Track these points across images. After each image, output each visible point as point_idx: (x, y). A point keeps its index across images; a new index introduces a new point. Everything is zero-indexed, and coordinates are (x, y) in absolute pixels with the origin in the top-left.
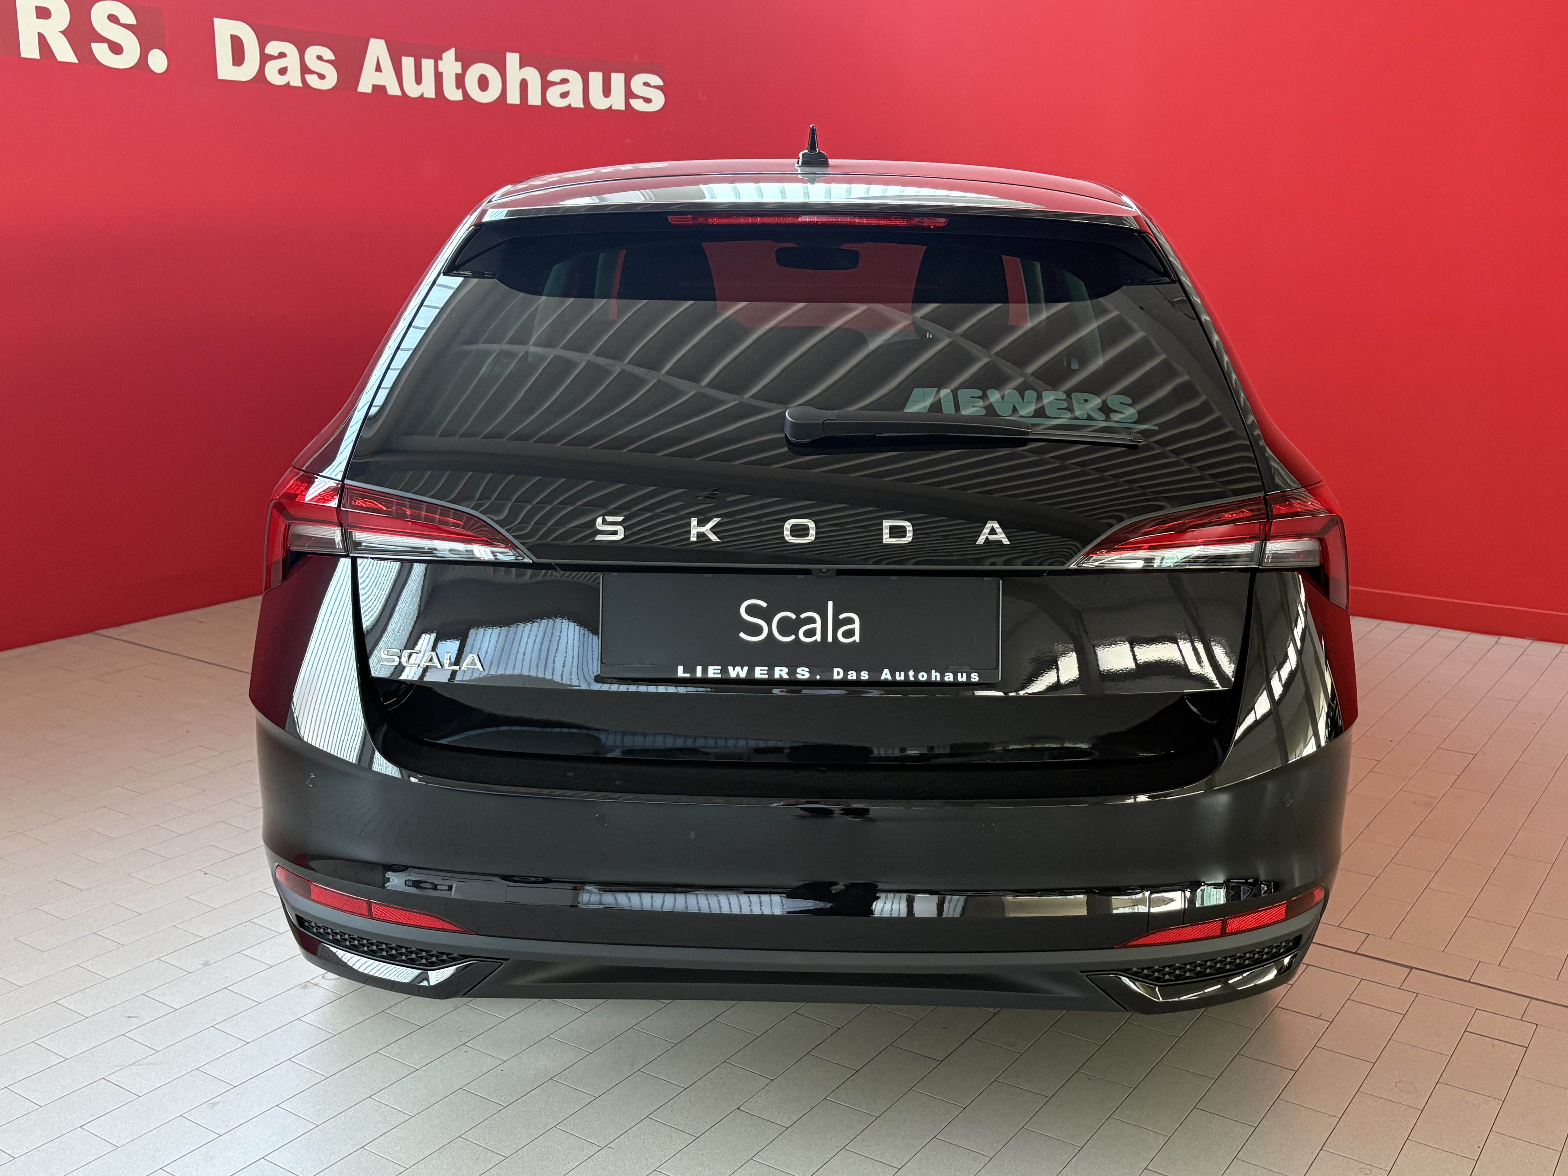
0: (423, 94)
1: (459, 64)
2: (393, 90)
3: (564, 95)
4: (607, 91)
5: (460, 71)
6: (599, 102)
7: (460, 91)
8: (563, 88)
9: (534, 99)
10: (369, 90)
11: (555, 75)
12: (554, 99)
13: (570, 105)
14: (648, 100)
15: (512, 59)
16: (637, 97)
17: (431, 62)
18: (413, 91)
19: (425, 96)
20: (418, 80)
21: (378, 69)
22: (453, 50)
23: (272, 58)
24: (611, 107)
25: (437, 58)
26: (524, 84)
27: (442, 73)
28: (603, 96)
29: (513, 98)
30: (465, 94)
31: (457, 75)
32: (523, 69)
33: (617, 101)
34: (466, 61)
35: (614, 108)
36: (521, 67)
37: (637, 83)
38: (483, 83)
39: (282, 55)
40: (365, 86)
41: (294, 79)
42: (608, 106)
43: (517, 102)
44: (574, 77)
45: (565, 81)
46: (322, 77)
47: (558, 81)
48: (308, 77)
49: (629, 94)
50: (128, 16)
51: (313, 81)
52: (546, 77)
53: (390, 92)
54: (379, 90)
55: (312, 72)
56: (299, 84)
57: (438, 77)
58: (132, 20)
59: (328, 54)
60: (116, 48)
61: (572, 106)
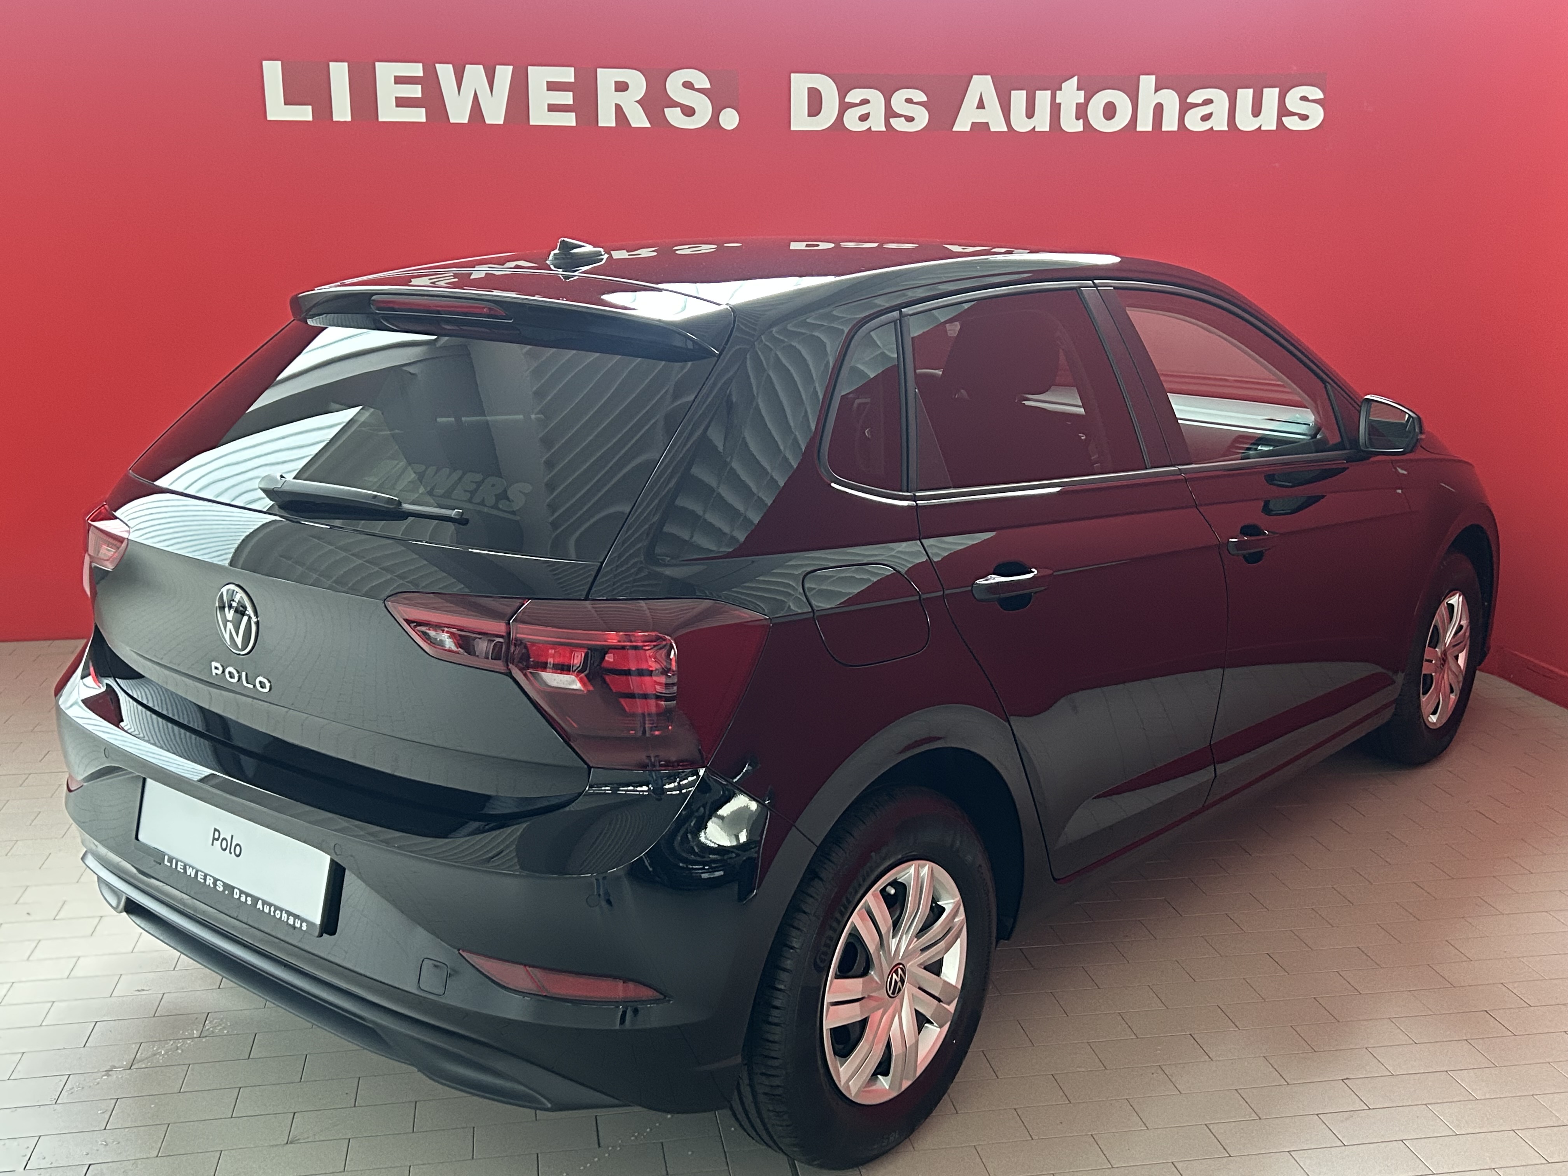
0: (1034, 128)
1: (1082, 93)
2: (998, 125)
3: (1206, 118)
4: (1257, 111)
5: (1082, 101)
6: (1246, 122)
7: (1081, 121)
8: (1206, 110)
10: (967, 128)
11: (1196, 97)
12: (1193, 122)
13: (1212, 128)
14: (1304, 118)
15: (1147, 82)
16: (1293, 114)
17: (1049, 92)
18: (1022, 125)
19: (1037, 129)
20: (1030, 112)
21: (981, 105)
22: (1075, 79)
23: (855, 105)
25: (1055, 88)
26: (1159, 109)
27: (1060, 104)
28: (1251, 115)
29: (1145, 125)
30: (1087, 123)
31: (1077, 103)
32: (1158, 92)
33: (1268, 121)
34: (1090, 90)
35: (1263, 128)
36: (1156, 91)
37: (1293, 100)
38: (1110, 111)
39: (866, 102)
41: (877, 124)
42: (1257, 126)
43: (1149, 128)
44: (1220, 97)
45: (1208, 102)
46: (910, 119)
47: (1200, 102)
48: (894, 122)
49: (1283, 111)
50: (702, 81)
51: (899, 124)
52: (1187, 98)
53: (992, 130)
54: (980, 128)
55: (900, 116)
56: (884, 129)
57: (1056, 109)
58: (706, 84)
59: (920, 96)
60: (689, 111)
61: (1215, 129)
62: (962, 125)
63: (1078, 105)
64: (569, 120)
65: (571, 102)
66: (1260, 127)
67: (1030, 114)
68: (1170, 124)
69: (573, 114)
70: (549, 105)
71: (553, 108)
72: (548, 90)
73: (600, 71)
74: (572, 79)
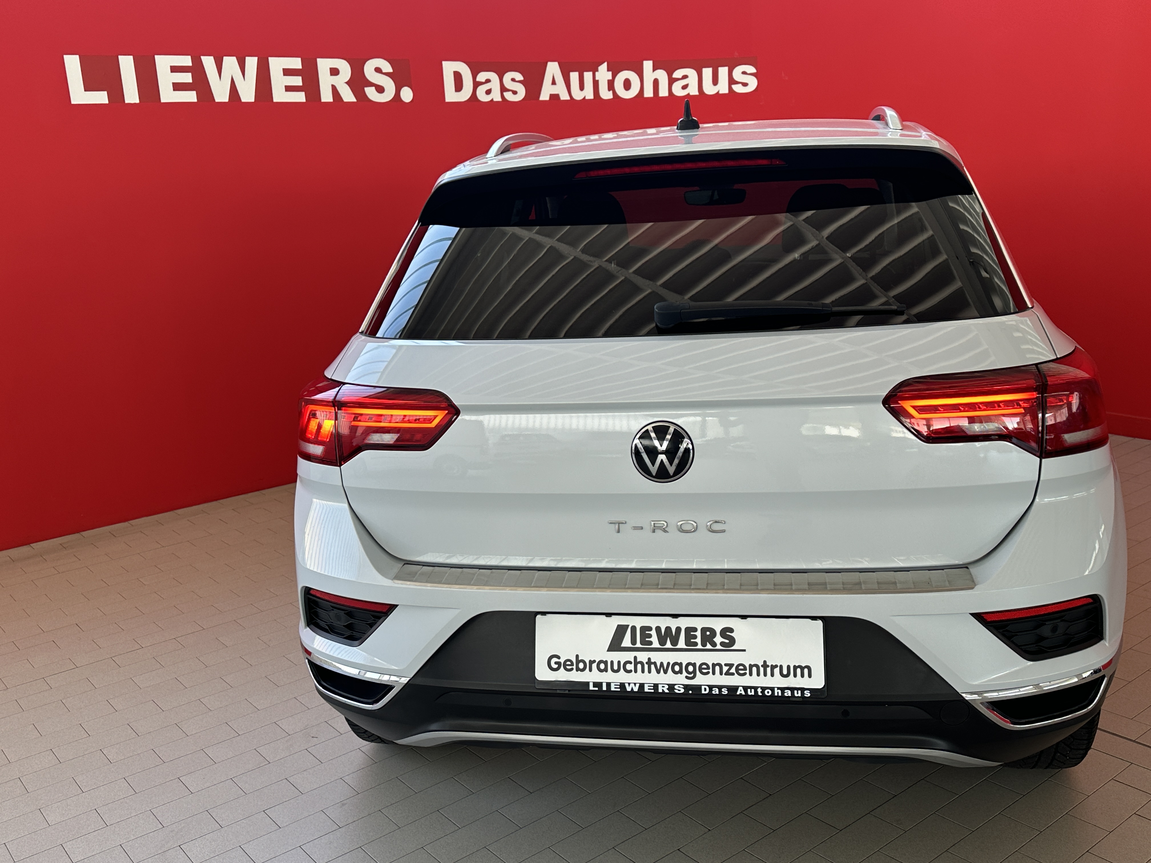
0: (585, 97)
1: (610, 73)
2: (564, 96)
3: (685, 87)
4: (715, 81)
5: (611, 77)
6: (709, 89)
7: (611, 92)
8: (684, 82)
10: (547, 98)
11: (678, 74)
12: (678, 91)
13: (689, 94)
14: (745, 85)
15: (648, 65)
16: (737, 83)
17: (591, 73)
18: (578, 95)
19: (587, 98)
21: (554, 83)
22: (606, 64)
23: (482, 83)
25: (595, 70)
26: (656, 82)
28: (712, 85)
29: (649, 93)
30: (615, 93)
32: (655, 72)
33: (723, 87)
34: (615, 70)
36: (654, 70)
37: (737, 73)
38: (627, 84)
41: (496, 96)
42: (716, 92)
43: (652, 95)
44: (692, 74)
45: (685, 77)
46: (515, 93)
47: (680, 77)
48: (505, 94)
49: (732, 81)
50: (387, 67)
51: (509, 96)
52: (672, 75)
53: (562, 98)
54: (555, 97)
55: (508, 90)
56: (500, 99)
57: (596, 84)
58: (390, 70)
59: (519, 77)
60: (380, 89)
61: (691, 94)
62: (544, 96)
63: (609, 81)
64: (300, 97)
65: (301, 84)
66: (718, 92)
67: (582, 88)
68: (663, 92)
69: (303, 94)
70: (286, 87)
71: (288, 89)
72: (284, 75)
73: (320, 61)
74: (300, 67)
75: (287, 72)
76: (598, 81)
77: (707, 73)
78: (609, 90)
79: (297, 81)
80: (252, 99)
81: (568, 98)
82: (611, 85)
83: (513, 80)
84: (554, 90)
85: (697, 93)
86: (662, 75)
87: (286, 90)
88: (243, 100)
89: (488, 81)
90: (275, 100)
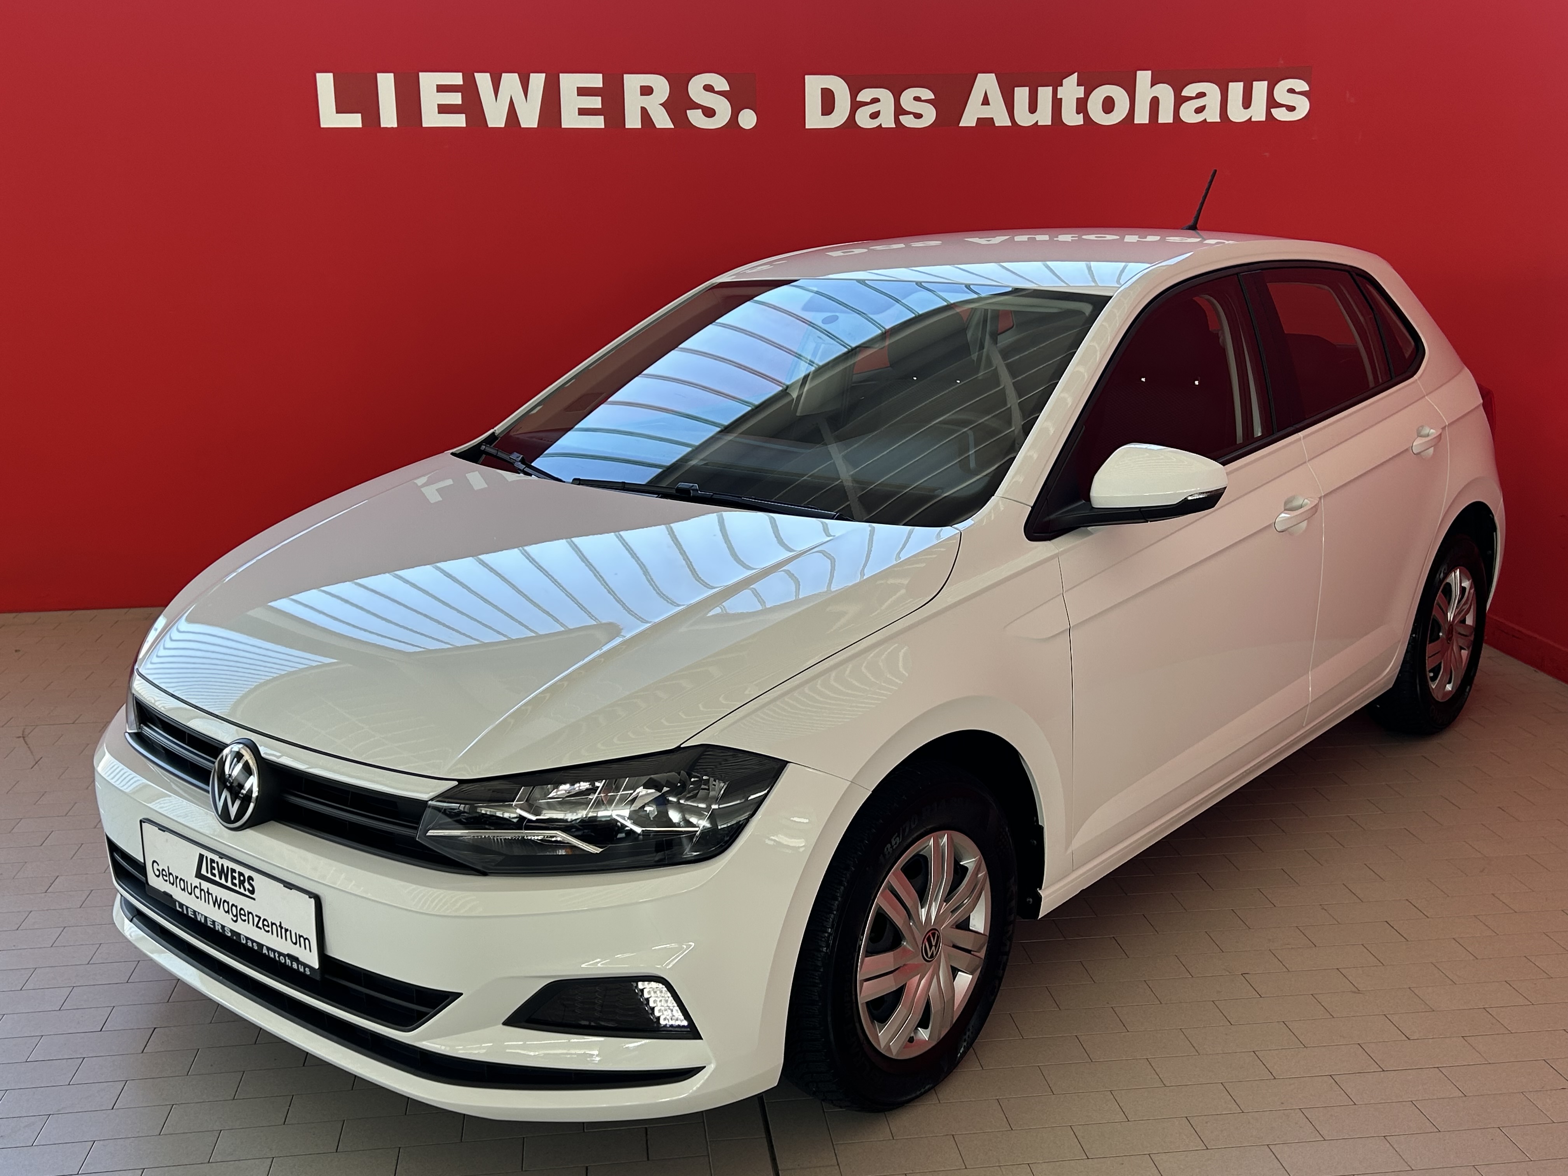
0: (1036, 122)
1: (1082, 89)
2: (1002, 120)
3: (1200, 110)
4: (1247, 103)
5: (1082, 96)
6: (1237, 114)
7: (1082, 114)
8: (1199, 103)
9: (1166, 116)
10: (973, 124)
11: (1190, 90)
12: (1188, 115)
13: (1205, 119)
14: (1291, 109)
15: (1144, 77)
16: (1281, 106)
17: (1050, 89)
18: (1025, 120)
19: (1039, 124)
20: (1033, 108)
21: (986, 102)
22: (1075, 75)
23: (866, 104)
24: (1251, 118)
25: (1057, 84)
26: (1155, 102)
28: (1242, 108)
29: (1142, 117)
30: (1087, 117)
31: (1077, 99)
32: (1154, 87)
33: (1258, 113)
34: (1089, 85)
35: (1253, 119)
36: (1153, 85)
37: (1281, 92)
38: (1108, 105)
40: (968, 120)
41: (886, 121)
42: (1247, 118)
43: (1146, 121)
44: (1212, 90)
45: (1201, 95)
46: (919, 116)
47: (1194, 95)
48: (903, 119)
49: (1272, 103)
50: (721, 84)
51: (908, 122)
52: (1181, 93)
53: (997, 124)
54: (986, 123)
55: (907, 113)
56: (894, 126)
57: (1057, 104)
58: (728, 88)
59: (927, 94)
60: (709, 113)
61: (1208, 121)
64: (597, 123)
65: (599, 106)
69: (601, 118)
70: (580, 109)
71: (583, 112)
72: (578, 95)
73: (626, 77)
74: (601, 85)
75: (583, 92)
76: (1061, 99)
77: (1236, 89)
78: (1078, 113)
79: (596, 102)
80: (536, 126)
81: (1010, 124)
82: (1082, 106)
83: (917, 99)
84: (985, 112)
85: (1219, 120)
86: (1165, 93)
87: (580, 114)
88: (523, 126)
89: (876, 100)
90: (563, 126)
